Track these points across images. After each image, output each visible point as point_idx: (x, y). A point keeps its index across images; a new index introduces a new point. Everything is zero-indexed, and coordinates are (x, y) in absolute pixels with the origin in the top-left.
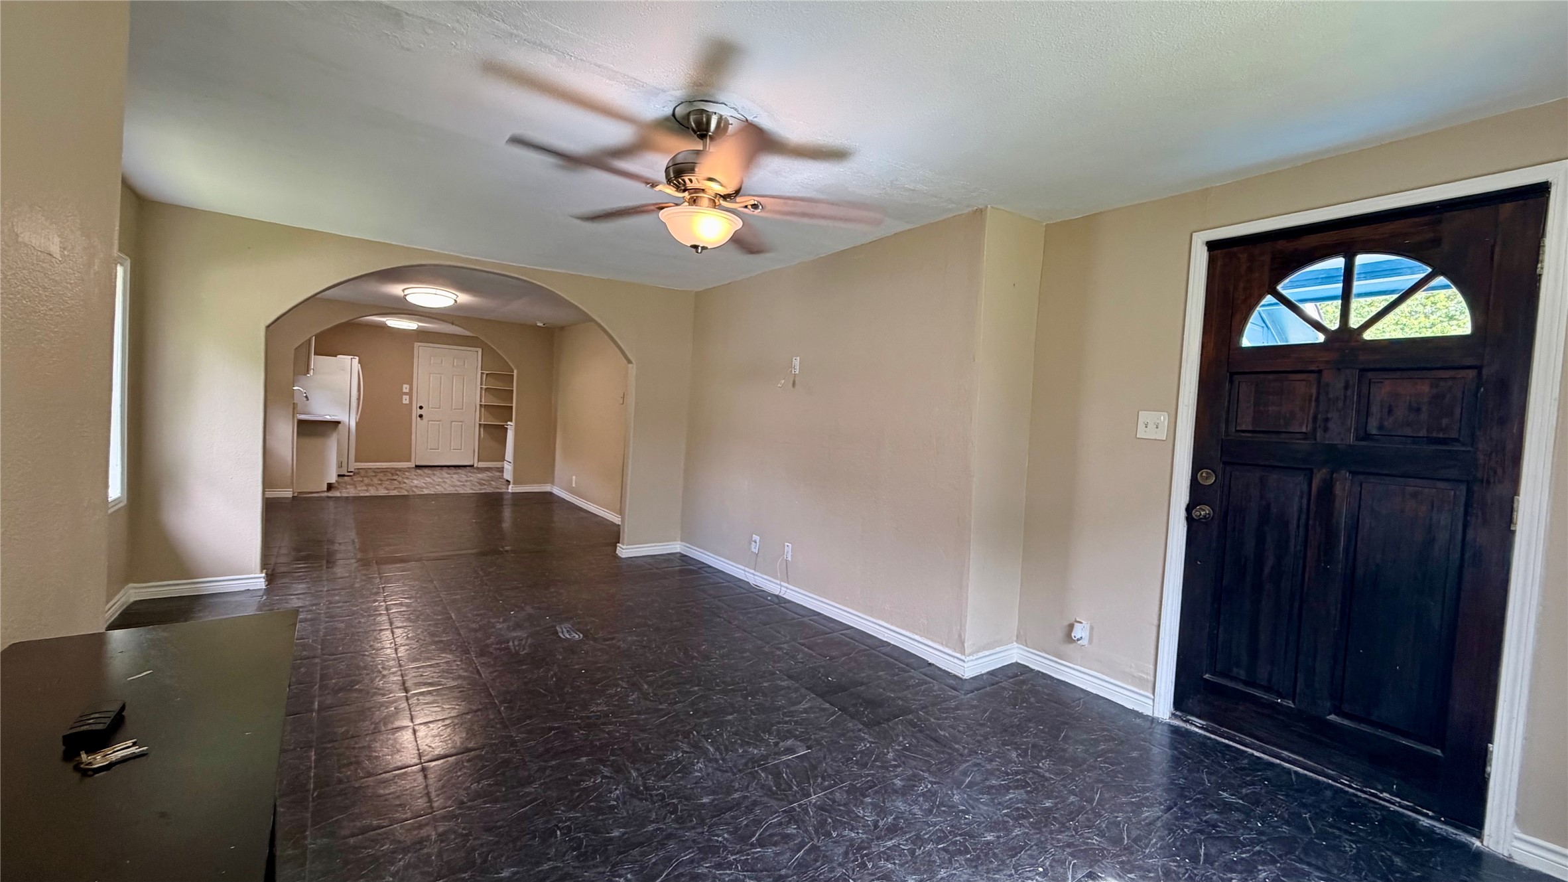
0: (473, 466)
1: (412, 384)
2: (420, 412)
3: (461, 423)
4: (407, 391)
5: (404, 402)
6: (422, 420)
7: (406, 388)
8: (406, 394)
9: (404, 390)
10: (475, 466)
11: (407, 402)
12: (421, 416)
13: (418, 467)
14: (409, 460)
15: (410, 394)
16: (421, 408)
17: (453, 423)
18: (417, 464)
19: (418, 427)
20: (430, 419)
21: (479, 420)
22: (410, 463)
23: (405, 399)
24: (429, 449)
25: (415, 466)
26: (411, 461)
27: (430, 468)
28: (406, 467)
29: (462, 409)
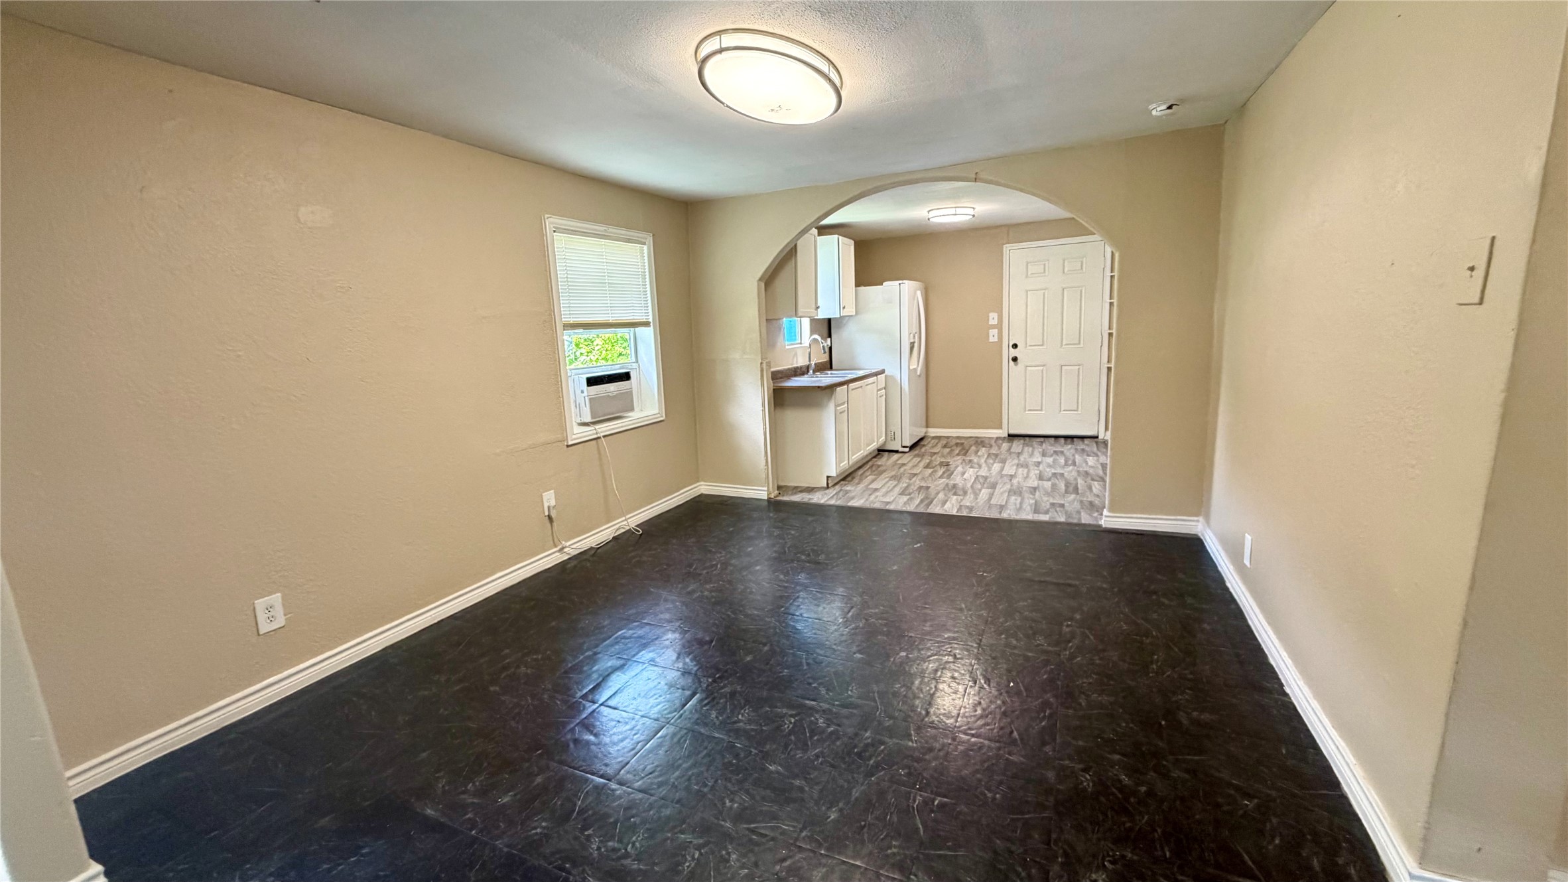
0: (1097, 437)
1: (1002, 312)
2: (1014, 353)
3: (1077, 367)
4: (995, 322)
5: (991, 339)
6: (1016, 365)
7: (993, 318)
8: (993, 327)
9: (992, 322)
10: (1101, 437)
11: (996, 339)
12: (1015, 359)
13: (1012, 437)
14: (1000, 427)
15: (999, 326)
16: (1015, 346)
17: (1063, 367)
18: (1012, 432)
19: (1013, 377)
20: (1028, 364)
21: (1107, 360)
22: (1000, 431)
23: (993, 336)
24: (1027, 409)
25: (1007, 435)
26: (1001, 428)
27: (1027, 439)
28: (995, 436)
29: (1079, 344)
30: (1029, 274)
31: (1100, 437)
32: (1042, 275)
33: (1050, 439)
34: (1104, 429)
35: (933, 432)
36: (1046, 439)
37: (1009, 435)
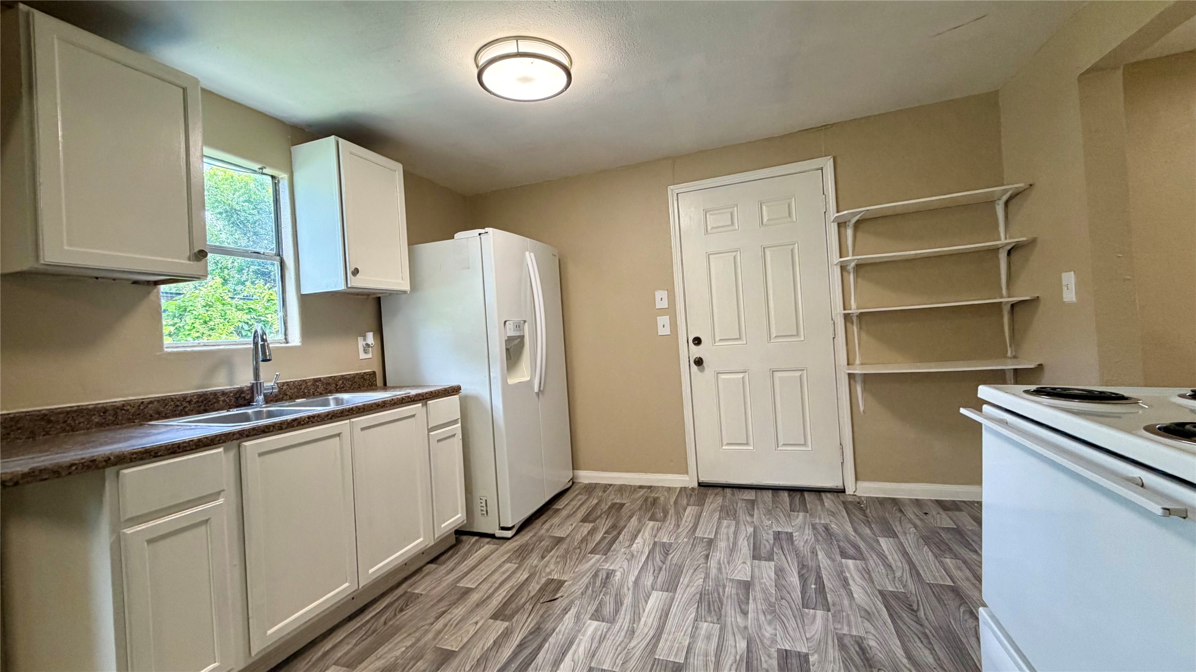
0: (843, 491)
1: (673, 288)
2: (696, 352)
3: (798, 373)
4: (664, 304)
5: (661, 332)
6: (702, 370)
7: (661, 299)
8: (663, 312)
9: (660, 305)
10: (849, 491)
11: (667, 331)
12: (699, 362)
13: (705, 486)
14: (685, 472)
15: (671, 310)
16: (697, 341)
17: (777, 374)
18: (705, 479)
19: (696, 389)
20: (720, 369)
21: (846, 363)
22: (685, 478)
23: (663, 325)
24: (725, 443)
25: (696, 485)
26: (687, 473)
27: (728, 491)
28: (679, 485)
29: (798, 335)
30: (709, 228)
31: (847, 493)
32: (727, 229)
33: (764, 492)
34: (854, 479)
35: (586, 476)
36: (759, 492)
37: (701, 485)
